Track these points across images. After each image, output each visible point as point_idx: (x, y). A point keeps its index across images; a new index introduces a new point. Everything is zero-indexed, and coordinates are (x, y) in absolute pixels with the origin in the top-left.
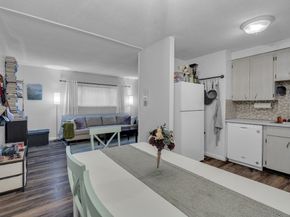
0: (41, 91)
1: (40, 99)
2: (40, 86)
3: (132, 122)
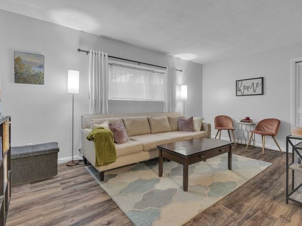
0: (41, 66)
1: (41, 82)
2: (40, 57)
3: (197, 126)
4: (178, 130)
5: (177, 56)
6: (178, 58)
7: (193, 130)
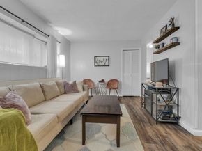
4: (65, 93)
5: (57, 28)
6: (56, 31)
7: (78, 92)
